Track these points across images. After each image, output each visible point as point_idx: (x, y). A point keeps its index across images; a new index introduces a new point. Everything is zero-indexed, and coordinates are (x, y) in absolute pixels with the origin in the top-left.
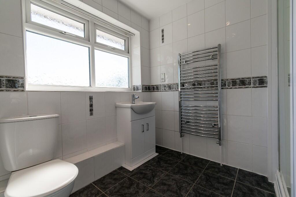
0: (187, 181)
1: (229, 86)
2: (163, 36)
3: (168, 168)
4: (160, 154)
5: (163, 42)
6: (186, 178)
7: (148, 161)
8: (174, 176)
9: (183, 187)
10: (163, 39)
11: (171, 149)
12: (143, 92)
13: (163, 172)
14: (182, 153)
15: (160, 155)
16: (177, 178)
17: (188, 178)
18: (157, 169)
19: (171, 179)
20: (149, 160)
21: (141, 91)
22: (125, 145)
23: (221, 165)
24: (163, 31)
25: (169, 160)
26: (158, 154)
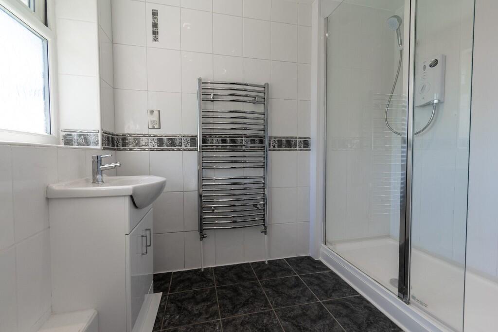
0: (260, 311)
1: (274, 147)
2: (155, 25)
3: (211, 310)
4: (164, 291)
5: (155, 39)
6: (255, 307)
7: (156, 322)
8: (236, 316)
9: (267, 325)
10: (155, 33)
11: (174, 271)
12: (104, 149)
13: (212, 321)
14: (202, 270)
15: (168, 294)
16: (245, 317)
17: (257, 307)
18: (194, 326)
19: (239, 327)
20: (157, 318)
21: (99, 147)
22: (98, 315)
23: (266, 263)
24: (155, 14)
25: (196, 293)
26: (162, 293)
